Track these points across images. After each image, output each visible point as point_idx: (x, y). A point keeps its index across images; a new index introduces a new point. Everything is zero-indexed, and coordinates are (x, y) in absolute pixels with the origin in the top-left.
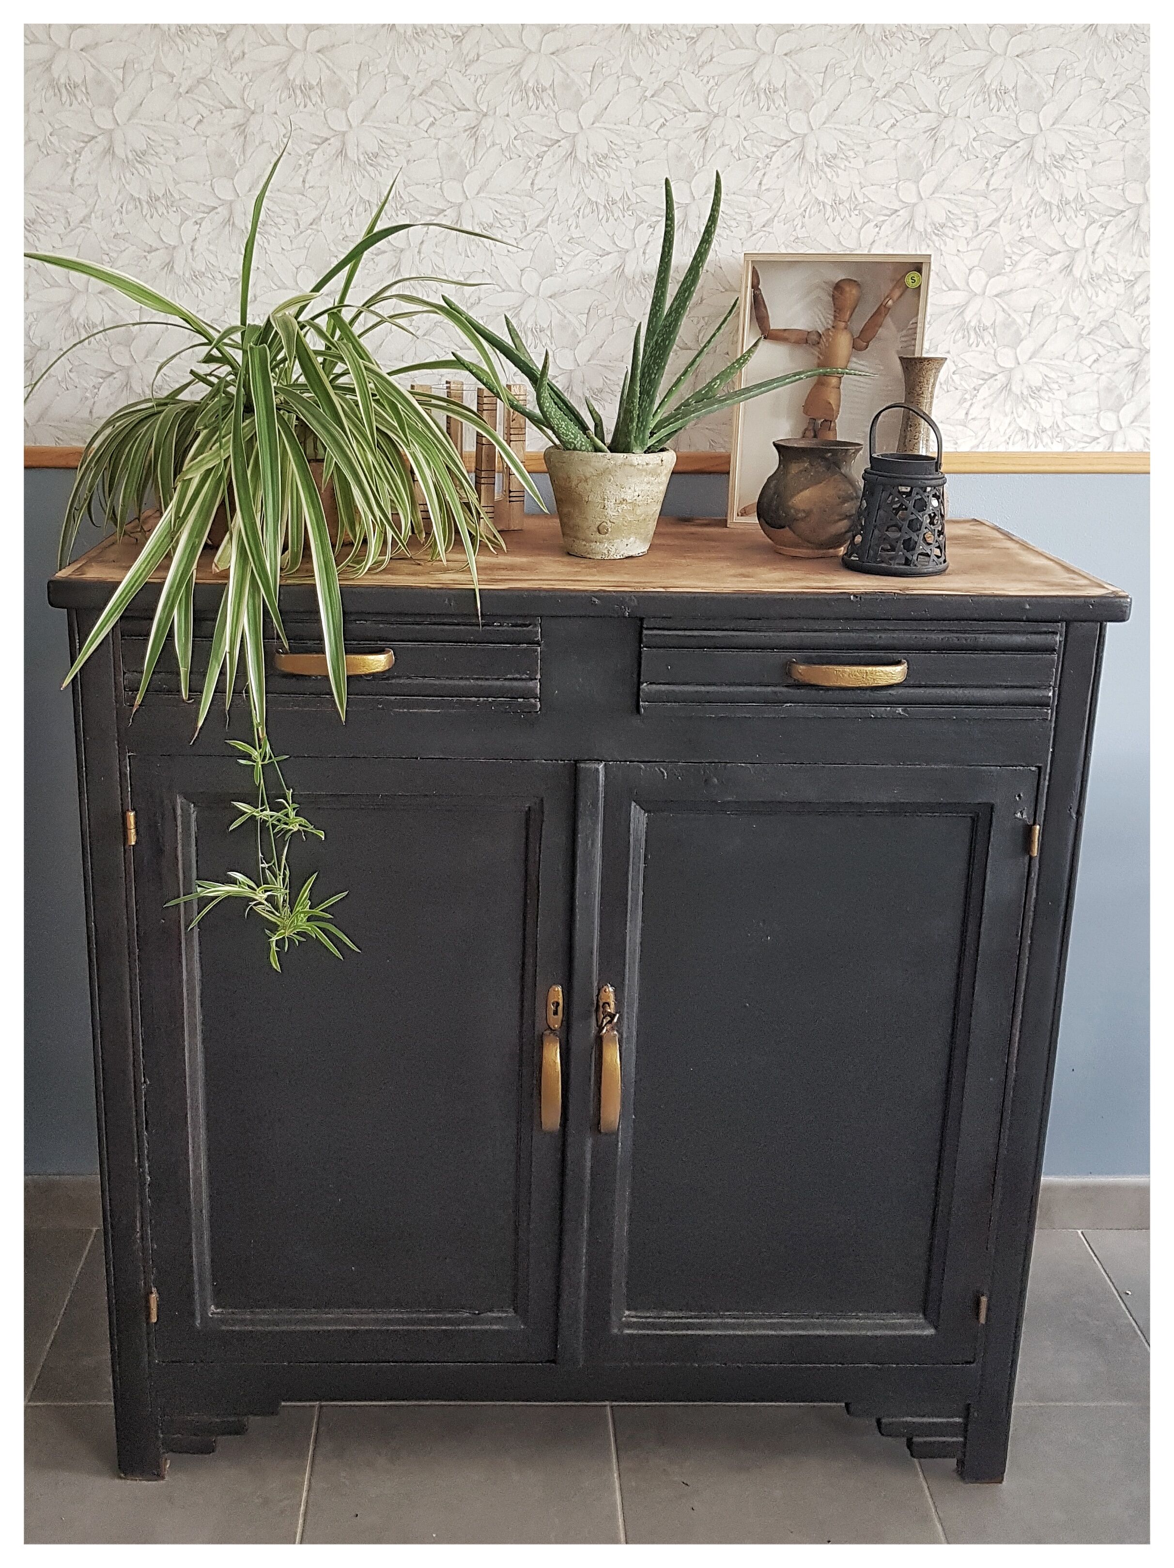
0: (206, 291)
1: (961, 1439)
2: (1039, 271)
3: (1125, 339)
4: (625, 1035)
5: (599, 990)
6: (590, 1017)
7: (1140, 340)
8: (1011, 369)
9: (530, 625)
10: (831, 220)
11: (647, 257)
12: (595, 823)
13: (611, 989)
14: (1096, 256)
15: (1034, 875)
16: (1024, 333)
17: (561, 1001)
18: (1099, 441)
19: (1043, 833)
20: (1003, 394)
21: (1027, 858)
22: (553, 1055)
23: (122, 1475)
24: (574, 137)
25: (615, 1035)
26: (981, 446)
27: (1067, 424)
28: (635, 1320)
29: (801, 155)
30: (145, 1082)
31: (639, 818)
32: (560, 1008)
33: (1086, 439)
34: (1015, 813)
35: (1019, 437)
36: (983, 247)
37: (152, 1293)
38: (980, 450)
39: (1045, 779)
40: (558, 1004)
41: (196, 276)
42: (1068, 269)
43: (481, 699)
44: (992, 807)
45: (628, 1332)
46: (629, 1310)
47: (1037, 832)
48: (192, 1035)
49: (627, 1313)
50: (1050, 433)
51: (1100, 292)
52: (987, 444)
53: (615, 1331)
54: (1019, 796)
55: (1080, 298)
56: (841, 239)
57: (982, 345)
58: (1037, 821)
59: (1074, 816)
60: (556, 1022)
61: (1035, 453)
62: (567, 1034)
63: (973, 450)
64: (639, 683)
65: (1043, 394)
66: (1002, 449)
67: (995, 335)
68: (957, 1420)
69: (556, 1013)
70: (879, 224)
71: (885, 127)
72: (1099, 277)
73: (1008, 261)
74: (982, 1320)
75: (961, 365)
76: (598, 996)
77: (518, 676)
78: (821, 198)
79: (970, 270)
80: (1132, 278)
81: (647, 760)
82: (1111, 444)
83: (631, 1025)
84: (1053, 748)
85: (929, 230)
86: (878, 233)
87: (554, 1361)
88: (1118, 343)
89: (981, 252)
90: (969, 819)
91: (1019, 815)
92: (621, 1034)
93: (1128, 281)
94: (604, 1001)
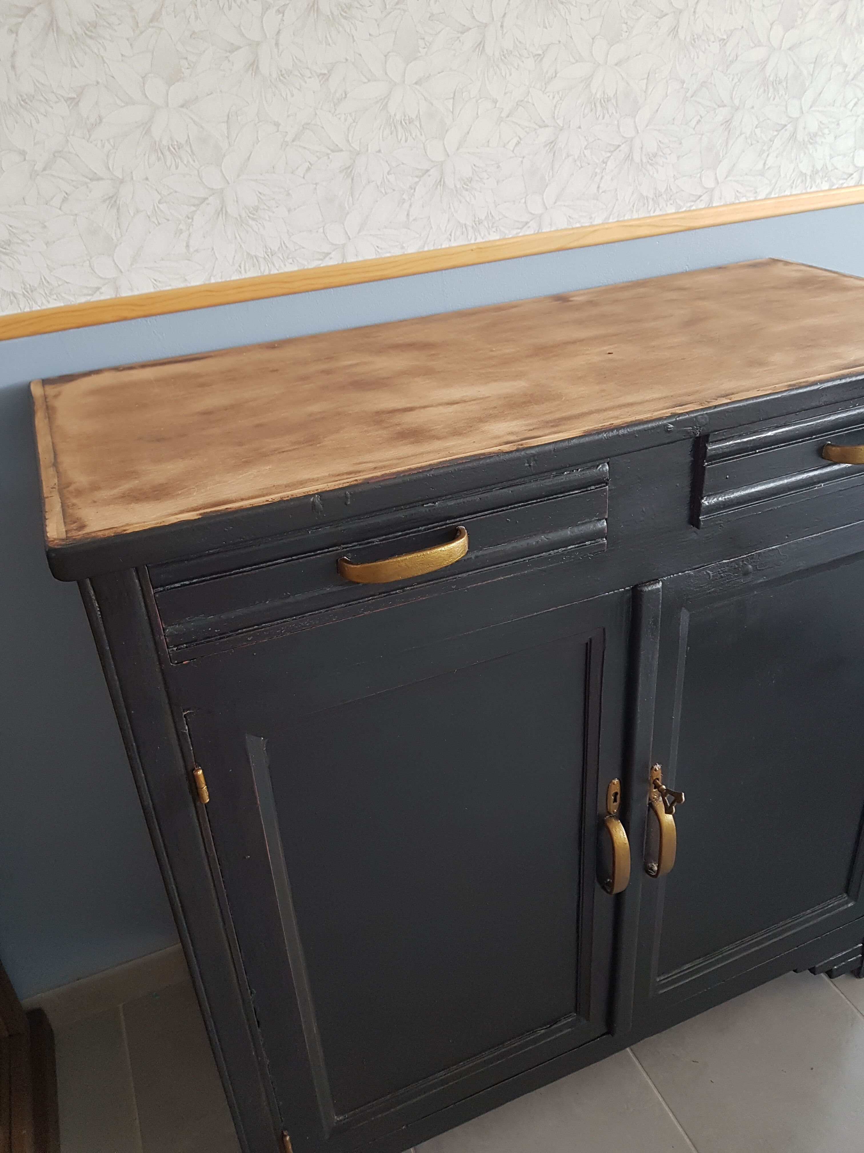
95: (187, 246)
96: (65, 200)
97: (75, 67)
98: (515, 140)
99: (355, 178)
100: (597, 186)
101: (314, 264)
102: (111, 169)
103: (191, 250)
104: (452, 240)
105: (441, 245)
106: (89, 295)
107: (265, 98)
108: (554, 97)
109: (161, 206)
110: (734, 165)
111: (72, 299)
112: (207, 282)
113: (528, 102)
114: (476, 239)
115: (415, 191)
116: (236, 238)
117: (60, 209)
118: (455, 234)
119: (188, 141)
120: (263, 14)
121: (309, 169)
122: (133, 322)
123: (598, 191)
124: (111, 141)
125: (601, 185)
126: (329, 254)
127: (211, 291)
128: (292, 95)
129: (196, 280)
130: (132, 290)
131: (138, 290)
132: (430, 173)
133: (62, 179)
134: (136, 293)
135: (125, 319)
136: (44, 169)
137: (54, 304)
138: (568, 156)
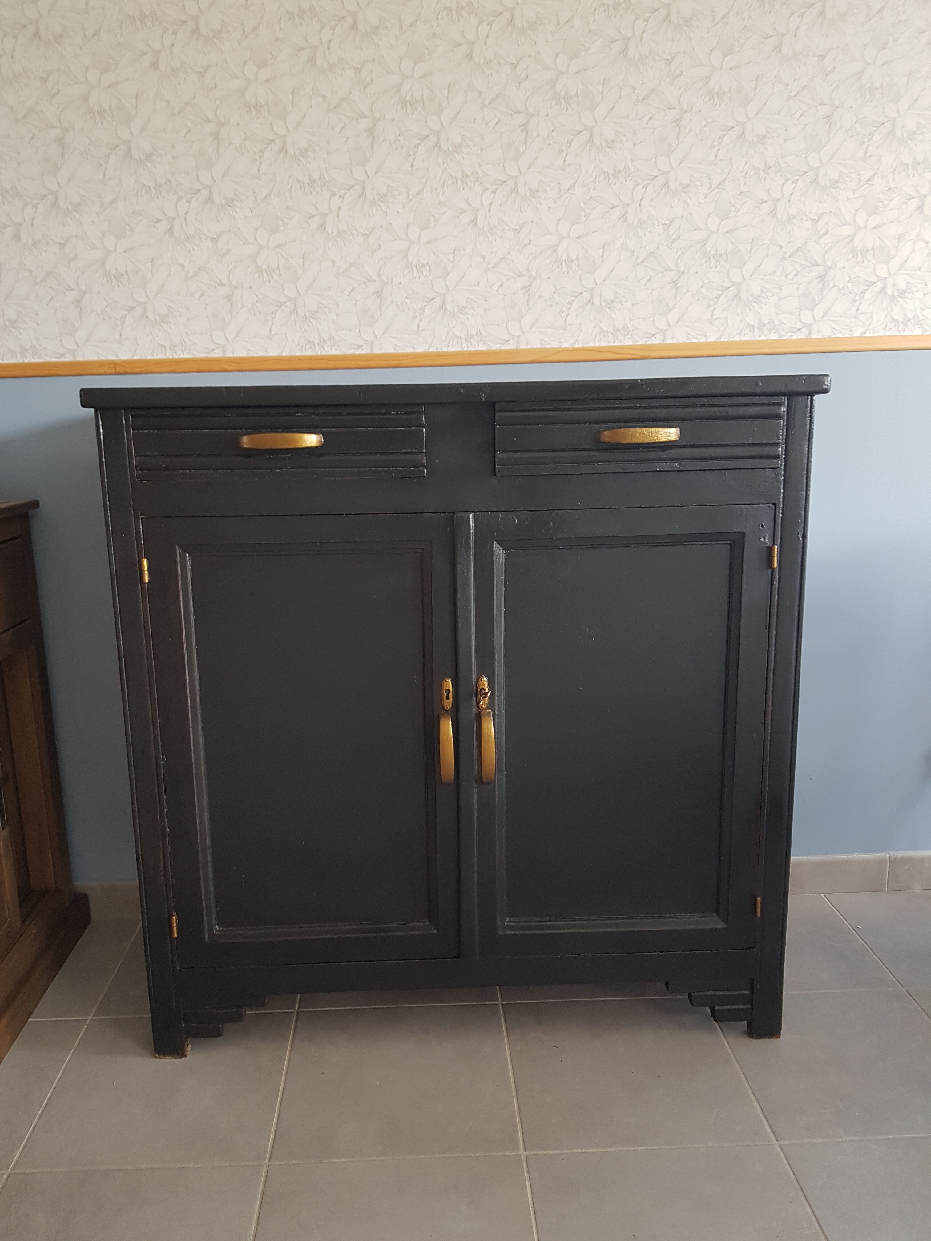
0: (196, 248)
1: (749, 1006)
2: (753, 215)
3: (815, 260)
4: (496, 713)
5: (477, 680)
6: (472, 698)
7: (824, 260)
8: (740, 283)
9: (417, 412)
10: (613, 184)
11: (491, 213)
12: (469, 556)
13: (485, 679)
14: (791, 203)
15: (776, 582)
16: (747, 257)
17: (451, 689)
18: (801, 331)
19: (780, 552)
20: (735, 300)
21: (770, 571)
22: (447, 728)
23: (157, 1055)
24: (438, 133)
25: (490, 712)
26: (723, 337)
27: (779, 320)
28: (513, 924)
29: (590, 140)
30: (163, 759)
31: (499, 553)
32: (451, 694)
33: (792, 330)
34: (760, 538)
35: (748, 330)
36: (716, 200)
37: (173, 916)
38: (722, 340)
39: (779, 512)
40: (449, 691)
41: (188, 238)
42: (773, 212)
43: (385, 469)
44: (743, 534)
45: (508, 932)
46: (509, 917)
47: (776, 550)
48: (195, 721)
49: (508, 919)
50: (768, 326)
51: (796, 228)
52: (727, 336)
53: (500, 933)
54: (762, 526)
55: (782, 232)
56: (621, 197)
57: (719, 267)
58: (776, 543)
59: (801, 539)
60: (448, 704)
61: (758, 341)
62: (457, 714)
63: (718, 340)
64: (495, 452)
65: (762, 299)
66: (737, 339)
67: (727, 260)
68: (746, 992)
69: (448, 698)
70: (645, 186)
71: (645, 120)
72: (794, 217)
73: (732, 208)
74: (759, 914)
75: (706, 281)
76: (476, 684)
77: (410, 450)
78: (606, 170)
79: (708, 215)
80: (816, 218)
81: (504, 509)
82: (810, 333)
83: (501, 707)
84: (784, 489)
85: (679, 189)
86: (645, 192)
87: (458, 957)
88: (810, 262)
89: (714, 203)
90: (728, 546)
91: (762, 539)
92: (494, 712)
93: (813, 219)
94: (481, 687)
95: (270, 331)
96: (202, 295)
97: (219, 221)
98: (499, 283)
99: (383, 299)
100: (564, 320)
101: (351, 352)
102: (231, 279)
103: (273, 333)
104: (450, 346)
105: (442, 349)
106: (207, 353)
107: (328, 246)
108: (528, 257)
109: (257, 305)
110: (683, 314)
111: (197, 354)
112: (280, 355)
113: (508, 259)
114: (468, 348)
115: (424, 311)
116: (301, 329)
117: (198, 300)
118: (452, 342)
119: (278, 268)
120: (331, 198)
121: (352, 291)
122: (231, 374)
123: (565, 323)
124: (233, 264)
125: (568, 320)
126: (361, 346)
127: (281, 360)
128: (345, 245)
129: (273, 353)
130: (233, 353)
131: (237, 354)
132: (436, 300)
133: (203, 283)
134: (235, 355)
135: (226, 371)
136: (193, 276)
137: (186, 356)
138: (540, 297)
